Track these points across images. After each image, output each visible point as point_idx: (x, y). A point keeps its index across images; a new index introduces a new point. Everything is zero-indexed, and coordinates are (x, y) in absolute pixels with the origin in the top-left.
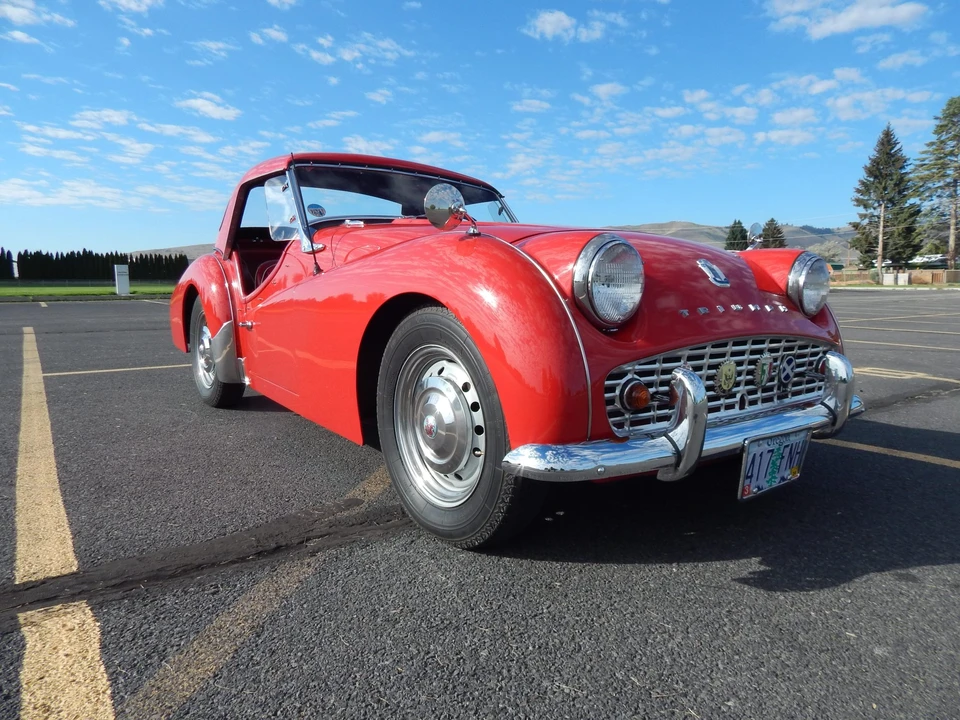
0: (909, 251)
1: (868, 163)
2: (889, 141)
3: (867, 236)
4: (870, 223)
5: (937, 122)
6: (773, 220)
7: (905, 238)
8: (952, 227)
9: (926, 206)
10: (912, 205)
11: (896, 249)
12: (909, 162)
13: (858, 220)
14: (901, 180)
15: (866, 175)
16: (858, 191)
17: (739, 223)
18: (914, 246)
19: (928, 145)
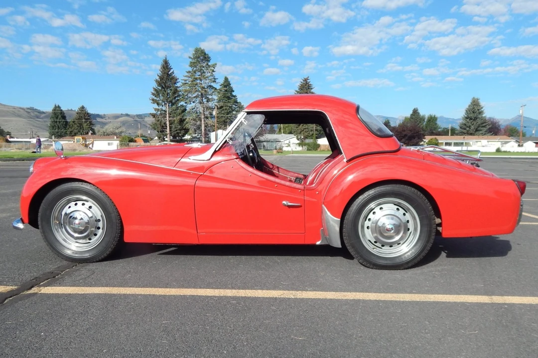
0: (183, 132)
1: (158, 78)
2: (167, 66)
3: (161, 122)
4: (161, 114)
5: (191, 60)
6: (83, 107)
7: (180, 124)
8: (203, 120)
9: (189, 107)
10: (182, 106)
11: (176, 131)
12: (178, 81)
13: (155, 112)
14: (176, 91)
15: (156, 85)
16: (153, 94)
17: (59, 107)
18: (185, 129)
19: (187, 72)
